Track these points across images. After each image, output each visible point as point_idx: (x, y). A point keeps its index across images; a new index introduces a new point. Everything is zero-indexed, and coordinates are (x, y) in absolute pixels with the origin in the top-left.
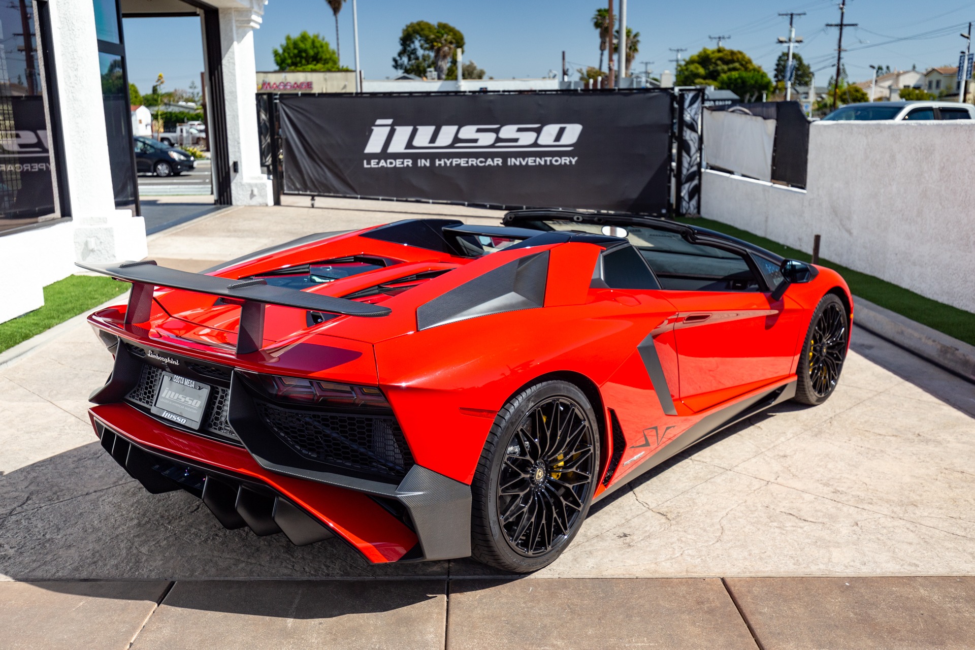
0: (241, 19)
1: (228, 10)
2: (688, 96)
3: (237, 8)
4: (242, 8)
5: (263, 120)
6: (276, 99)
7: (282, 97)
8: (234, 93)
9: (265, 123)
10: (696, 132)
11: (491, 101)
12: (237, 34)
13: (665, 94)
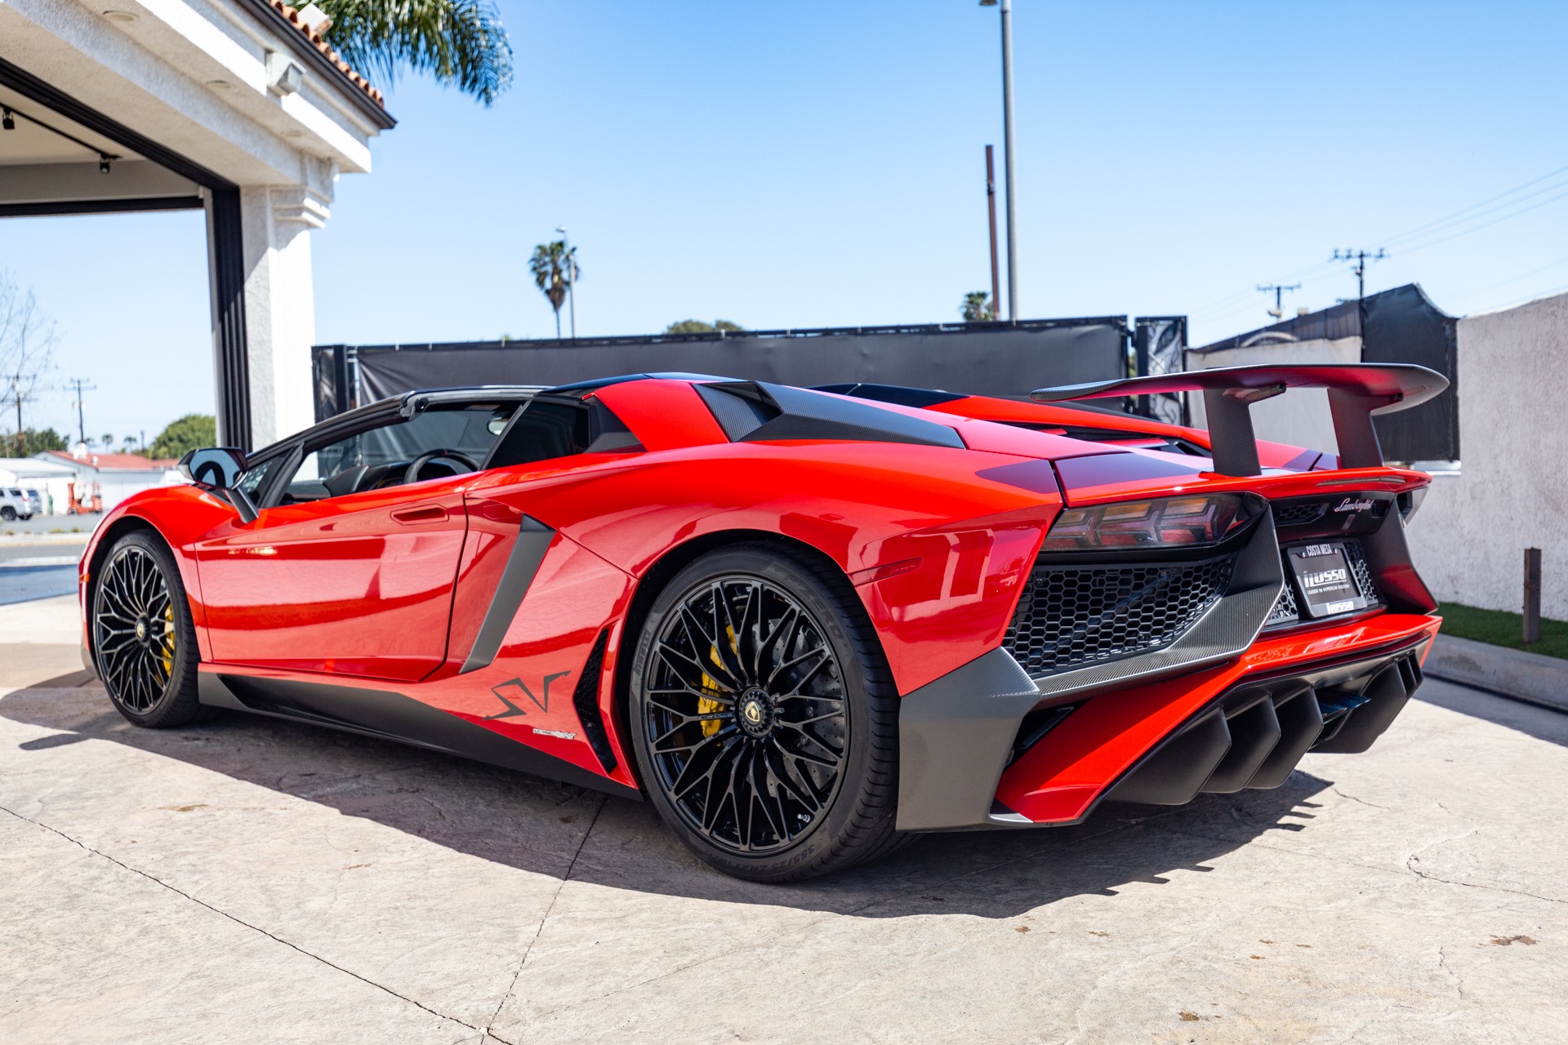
0: (284, 206)
1: (258, 189)
2: (1154, 331)
3: (276, 186)
4: (286, 186)
5: (326, 396)
6: (350, 356)
7: (364, 352)
8: (265, 343)
9: (329, 402)
10: (1177, 400)
11: (769, 351)
12: (277, 234)
13: (1109, 328)
